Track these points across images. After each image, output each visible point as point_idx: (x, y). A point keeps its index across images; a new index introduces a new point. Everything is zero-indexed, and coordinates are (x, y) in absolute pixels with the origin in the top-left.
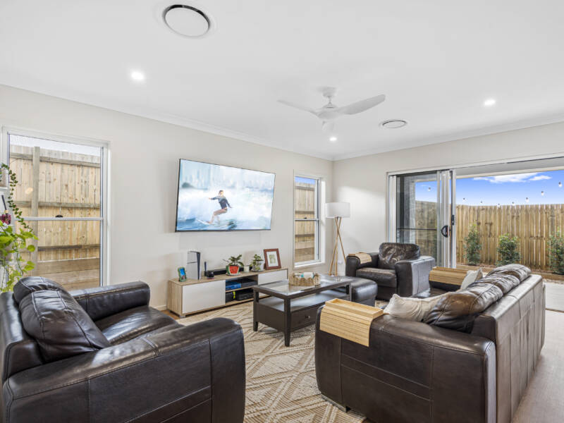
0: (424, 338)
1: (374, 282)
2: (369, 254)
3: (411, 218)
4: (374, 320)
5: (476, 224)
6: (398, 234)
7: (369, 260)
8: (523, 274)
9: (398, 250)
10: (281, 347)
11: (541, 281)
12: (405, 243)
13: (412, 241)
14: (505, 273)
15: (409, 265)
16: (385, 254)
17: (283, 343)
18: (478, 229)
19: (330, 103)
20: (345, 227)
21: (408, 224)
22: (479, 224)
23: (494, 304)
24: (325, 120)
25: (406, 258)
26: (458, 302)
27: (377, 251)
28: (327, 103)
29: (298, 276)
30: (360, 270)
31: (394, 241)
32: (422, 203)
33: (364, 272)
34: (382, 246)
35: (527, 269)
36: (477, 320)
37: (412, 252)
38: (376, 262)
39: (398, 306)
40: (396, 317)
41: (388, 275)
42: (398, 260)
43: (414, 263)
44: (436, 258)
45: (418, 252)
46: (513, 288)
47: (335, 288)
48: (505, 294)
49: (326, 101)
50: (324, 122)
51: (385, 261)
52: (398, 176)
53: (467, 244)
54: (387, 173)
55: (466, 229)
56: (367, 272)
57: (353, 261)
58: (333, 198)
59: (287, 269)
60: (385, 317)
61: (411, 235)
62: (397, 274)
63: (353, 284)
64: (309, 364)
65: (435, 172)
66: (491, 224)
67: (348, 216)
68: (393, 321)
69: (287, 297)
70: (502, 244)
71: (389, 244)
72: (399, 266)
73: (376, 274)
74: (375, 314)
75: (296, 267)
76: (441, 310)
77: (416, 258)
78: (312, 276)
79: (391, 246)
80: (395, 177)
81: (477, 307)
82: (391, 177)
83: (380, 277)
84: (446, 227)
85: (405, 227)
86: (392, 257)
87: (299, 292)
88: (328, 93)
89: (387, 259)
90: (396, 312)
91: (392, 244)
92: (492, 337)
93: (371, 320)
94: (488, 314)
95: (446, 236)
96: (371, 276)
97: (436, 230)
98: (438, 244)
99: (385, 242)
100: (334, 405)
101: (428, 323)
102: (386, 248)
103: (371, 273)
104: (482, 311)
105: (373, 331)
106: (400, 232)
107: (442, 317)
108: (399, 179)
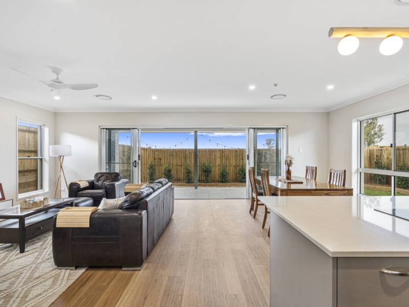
0: (118, 215)
1: (91, 198)
2: (87, 181)
3: (116, 156)
4: (92, 213)
5: (153, 159)
6: (107, 167)
7: (87, 184)
8: (164, 182)
9: (107, 177)
10: (17, 255)
11: (171, 185)
12: (112, 172)
13: (117, 171)
14: (157, 183)
15: (114, 185)
16: (98, 180)
17: (19, 251)
18: (154, 162)
19: (58, 78)
20: (67, 163)
21: (114, 159)
22: (155, 159)
23: (148, 195)
24: (53, 89)
25: (112, 181)
26: (133, 196)
27: (92, 178)
28: (55, 78)
29: (30, 201)
30: (80, 192)
31: (105, 171)
32: (123, 146)
33: (84, 193)
34: (96, 175)
35: (167, 180)
36: (140, 202)
37: (116, 177)
38: (92, 185)
39: (106, 204)
40: (104, 209)
41: (101, 193)
42: (107, 183)
43: (117, 183)
44: (130, 180)
45: (119, 177)
46: (159, 188)
47: (60, 206)
48: (154, 191)
49: (54, 76)
50: (52, 90)
51: (98, 185)
52: (107, 129)
53: (149, 170)
54: (100, 126)
55: (149, 162)
56: (86, 193)
57: (75, 187)
58: (56, 141)
59: (12, 200)
60: (98, 211)
61: (116, 167)
62: (106, 191)
63: (76, 202)
64: (44, 256)
65: (129, 129)
66: (160, 159)
67: (70, 155)
68: (103, 211)
69: (22, 216)
70: (165, 170)
71: (101, 173)
72: (108, 186)
73: (92, 193)
74: (92, 210)
75: (19, 197)
76: (126, 201)
77: (118, 180)
78: (43, 200)
79: (102, 174)
80: (105, 130)
81: (140, 197)
82: (102, 130)
83: (95, 195)
84: (136, 161)
85: (112, 162)
86: (103, 181)
87: (33, 211)
88: (56, 71)
89: (100, 183)
90: (104, 208)
91: (103, 173)
92: (146, 208)
93: (90, 213)
94: (145, 199)
95: (136, 167)
96: (88, 195)
97: (130, 163)
98: (131, 171)
99: (97, 172)
100: (66, 270)
101: (121, 209)
102: (99, 176)
103: (89, 193)
104: (143, 198)
105: (91, 218)
106: (109, 166)
107: (127, 204)
108: (107, 131)
